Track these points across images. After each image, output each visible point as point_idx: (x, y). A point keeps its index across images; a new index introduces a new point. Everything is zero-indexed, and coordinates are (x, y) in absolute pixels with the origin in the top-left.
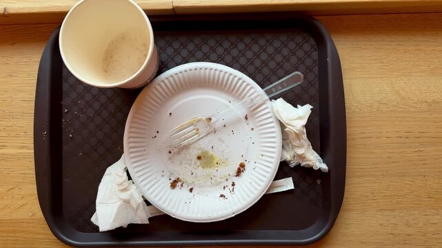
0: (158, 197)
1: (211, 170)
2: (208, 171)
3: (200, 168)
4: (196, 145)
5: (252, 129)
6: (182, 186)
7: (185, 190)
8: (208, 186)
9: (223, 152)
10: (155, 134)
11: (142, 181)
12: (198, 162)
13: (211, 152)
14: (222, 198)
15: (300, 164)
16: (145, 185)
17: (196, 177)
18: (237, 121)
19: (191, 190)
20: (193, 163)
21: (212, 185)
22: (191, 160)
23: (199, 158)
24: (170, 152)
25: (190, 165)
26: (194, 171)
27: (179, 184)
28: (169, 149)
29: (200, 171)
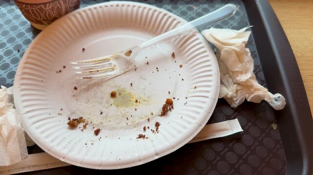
0: (46, 134)
1: (127, 109)
2: (123, 110)
3: (114, 107)
4: (111, 82)
5: (181, 66)
6: (85, 127)
7: (89, 133)
8: (122, 128)
9: (144, 89)
10: (62, 68)
11: (28, 112)
12: (112, 100)
13: (129, 90)
14: (141, 139)
15: (246, 100)
16: (31, 117)
17: (106, 117)
18: (162, 59)
19: (97, 132)
20: (104, 101)
21: (128, 127)
22: (102, 98)
23: (113, 95)
24: (76, 88)
25: (101, 103)
26: (104, 110)
27: (81, 125)
28: (76, 85)
29: (112, 110)
